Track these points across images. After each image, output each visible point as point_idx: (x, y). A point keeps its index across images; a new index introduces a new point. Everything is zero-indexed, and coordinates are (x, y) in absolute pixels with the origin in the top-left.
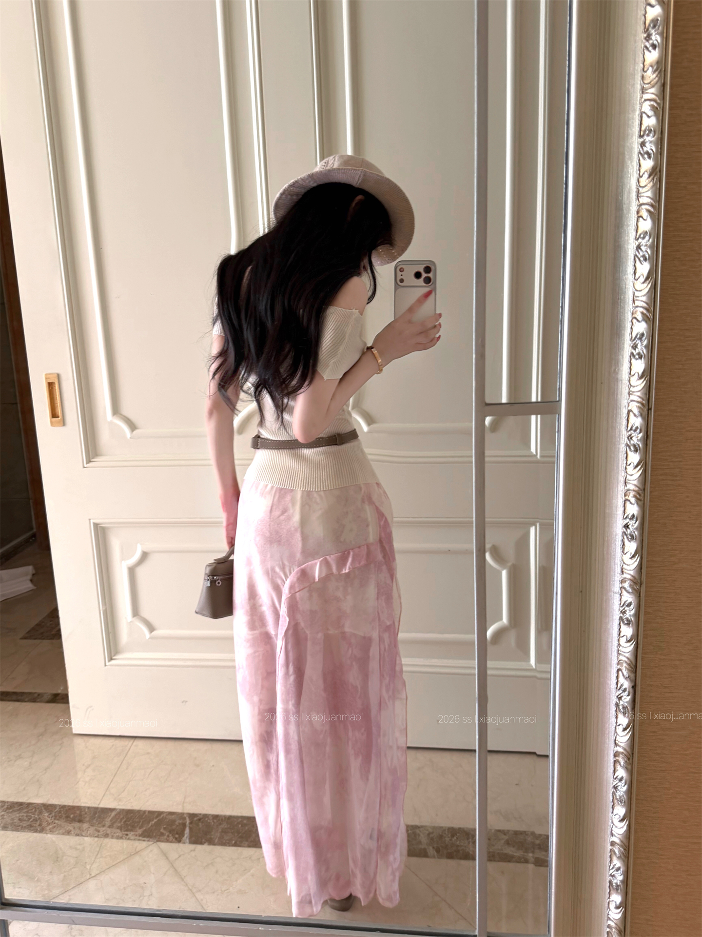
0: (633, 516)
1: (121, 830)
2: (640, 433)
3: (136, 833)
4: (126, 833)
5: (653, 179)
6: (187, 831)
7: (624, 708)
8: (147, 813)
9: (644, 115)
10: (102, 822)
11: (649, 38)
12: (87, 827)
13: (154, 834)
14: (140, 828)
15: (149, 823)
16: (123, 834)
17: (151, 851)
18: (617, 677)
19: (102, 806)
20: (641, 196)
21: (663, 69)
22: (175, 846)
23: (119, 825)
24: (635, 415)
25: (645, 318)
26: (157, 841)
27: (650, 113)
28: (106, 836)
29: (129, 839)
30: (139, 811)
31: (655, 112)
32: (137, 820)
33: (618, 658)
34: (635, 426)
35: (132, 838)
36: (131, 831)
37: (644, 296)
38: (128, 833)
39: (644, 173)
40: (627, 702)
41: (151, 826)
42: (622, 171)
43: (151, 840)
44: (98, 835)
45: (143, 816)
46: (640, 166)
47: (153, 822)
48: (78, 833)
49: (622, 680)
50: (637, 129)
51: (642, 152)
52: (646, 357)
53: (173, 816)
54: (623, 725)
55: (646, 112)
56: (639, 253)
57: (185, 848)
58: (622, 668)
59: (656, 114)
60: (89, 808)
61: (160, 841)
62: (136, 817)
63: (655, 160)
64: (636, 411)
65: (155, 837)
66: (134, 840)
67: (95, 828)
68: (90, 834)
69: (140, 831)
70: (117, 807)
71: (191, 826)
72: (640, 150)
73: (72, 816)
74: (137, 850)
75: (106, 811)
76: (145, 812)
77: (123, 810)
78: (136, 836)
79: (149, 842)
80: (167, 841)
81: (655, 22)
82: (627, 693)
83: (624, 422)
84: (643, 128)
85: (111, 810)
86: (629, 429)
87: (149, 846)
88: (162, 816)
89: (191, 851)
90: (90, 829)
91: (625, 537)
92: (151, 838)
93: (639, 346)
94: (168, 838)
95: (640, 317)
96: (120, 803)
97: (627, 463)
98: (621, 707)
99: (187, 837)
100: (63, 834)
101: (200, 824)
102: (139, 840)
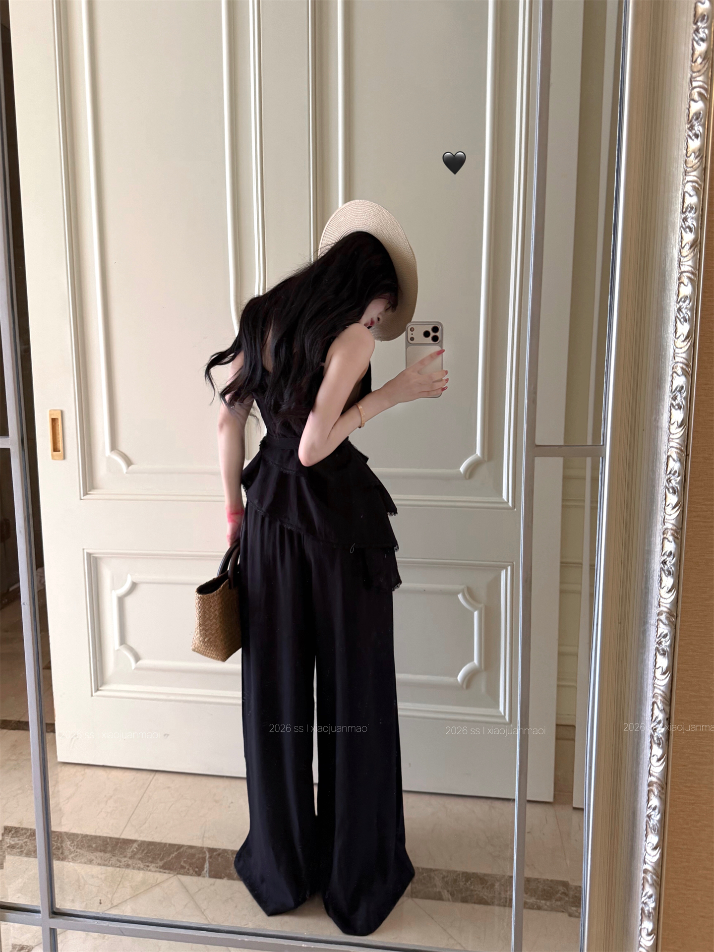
0: (671, 553)
1: (142, 862)
2: (678, 476)
3: (157, 865)
4: (147, 864)
5: (694, 250)
6: (207, 865)
7: (658, 739)
8: (168, 845)
9: (687, 195)
10: (124, 852)
11: (692, 128)
12: (109, 857)
13: (175, 867)
14: (161, 860)
15: (170, 855)
16: (145, 866)
17: (172, 883)
18: (652, 710)
19: (123, 837)
20: (682, 265)
21: (705, 156)
22: (195, 879)
23: (141, 856)
24: (674, 460)
25: (685, 373)
26: (177, 874)
27: (692, 193)
28: (128, 866)
29: (150, 871)
30: (160, 844)
31: (696, 192)
32: (158, 852)
33: (653, 691)
34: (674, 470)
35: (153, 869)
36: (152, 862)
37: (684, 353)
38: (150, 865)
39: (686, 245)
40: (661, 734)
41: (172, 859)
42: (666, 242)
43: (171, 872)
44: (120, 865)
45: (164, 848)
46: (682, 238)
47: (174, 855)
48: (100, 862)
49: (657, 712)
50: (679, 206)
51: (684, 226)
52: (685, 408)
53: (193, 850)
54: (657, 756)
55: (688, 192)
56: (680, 315)
57: (205, 881)
58: (657, 701)
59: (698, 194)
60: (110, 838)
61: (180, 874)
62: (156, 849)
63: (696, 234)
64: (675, 456)
65: (175, 869)
66: (155, 871)
67: (116, 858)
68: (111, 864)
69: (161, 864)
70: (139, 839)
71: (210, 860)
72: (682, 224)
73: (94, 846)
74: (158, 882)
75: (128, 842)
76: (165, 844)
77: (144, 842)
78: (157, 868)
79: (169, 875)
80: (187, 874)
81: (697, 115)
82: (661, 725)
83: (664, 466)
84: (685, 206)
85: (133, 841)
86: (668, 472)
87: (170, 878)
88: (182, 849)
89: (211, 885)
90: (111, 859)
91: (663, 573)
92: (171, 870)
93: (679, 398)
94: (188, 871)
95: (679, 371)
96: (142, 835)
97: (665, 504)
98: (655, 739)
99: (206, 871)
100: (85, 863)
101: (219, 858)
102: (160, 872)
